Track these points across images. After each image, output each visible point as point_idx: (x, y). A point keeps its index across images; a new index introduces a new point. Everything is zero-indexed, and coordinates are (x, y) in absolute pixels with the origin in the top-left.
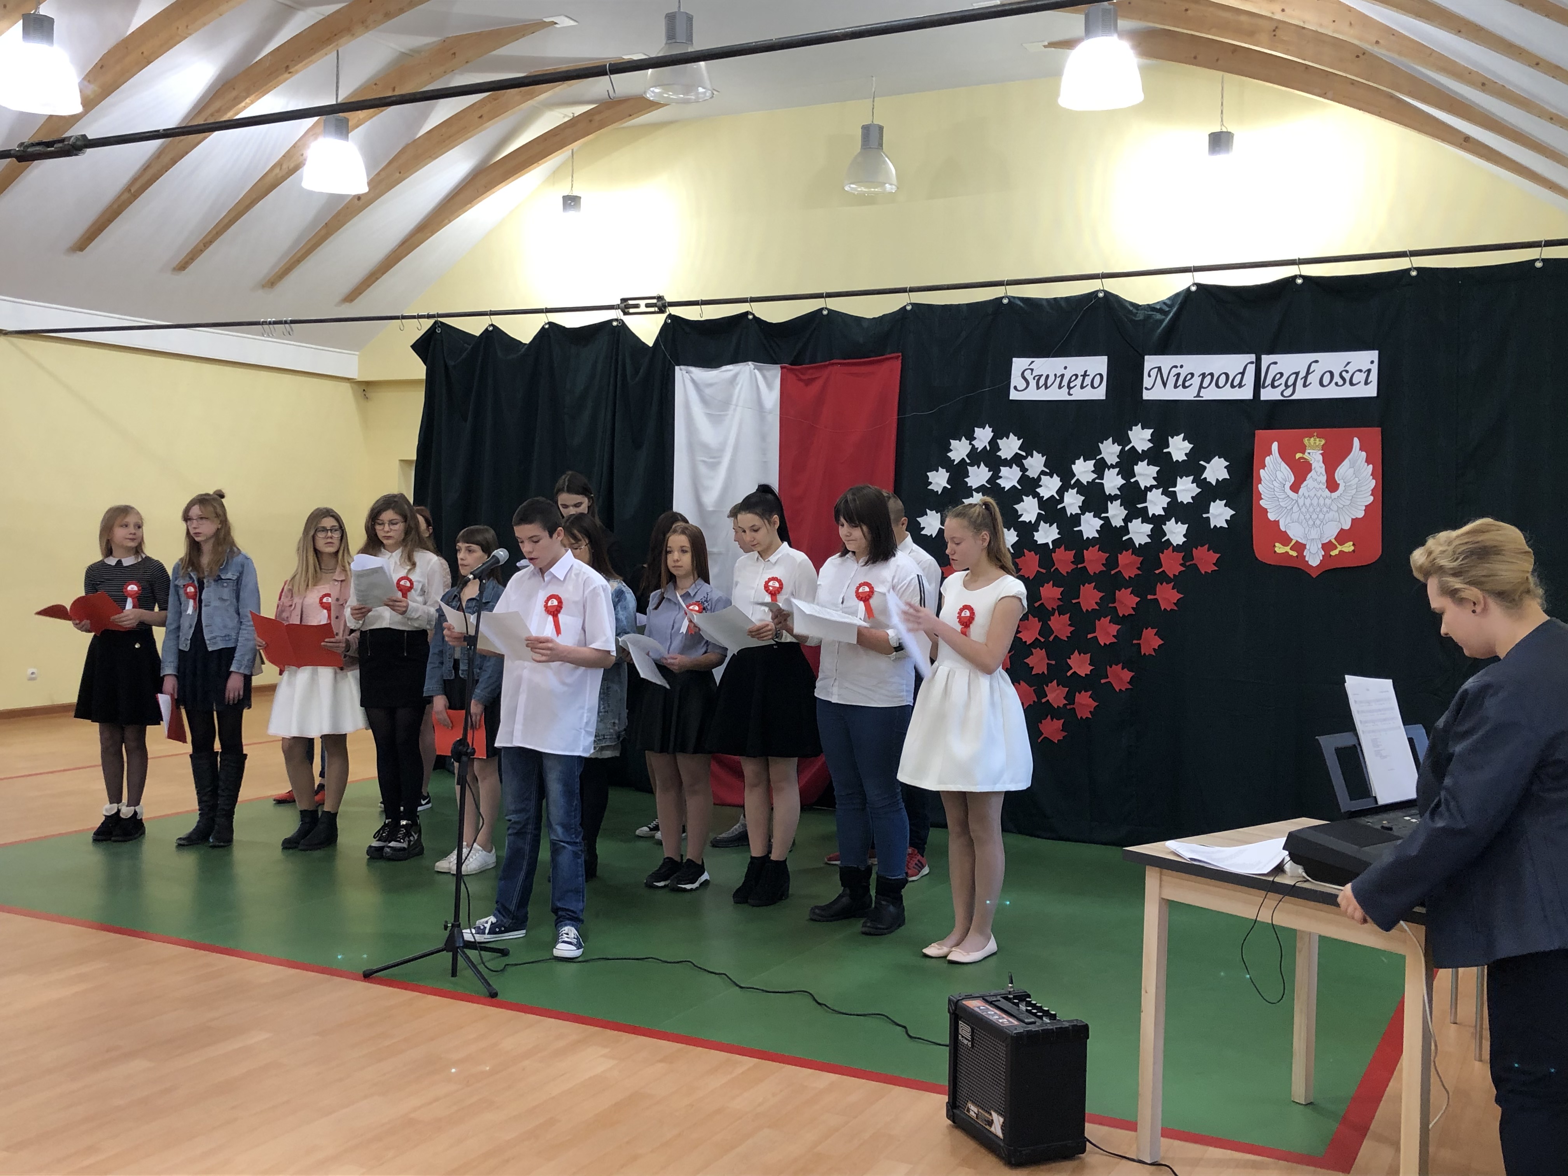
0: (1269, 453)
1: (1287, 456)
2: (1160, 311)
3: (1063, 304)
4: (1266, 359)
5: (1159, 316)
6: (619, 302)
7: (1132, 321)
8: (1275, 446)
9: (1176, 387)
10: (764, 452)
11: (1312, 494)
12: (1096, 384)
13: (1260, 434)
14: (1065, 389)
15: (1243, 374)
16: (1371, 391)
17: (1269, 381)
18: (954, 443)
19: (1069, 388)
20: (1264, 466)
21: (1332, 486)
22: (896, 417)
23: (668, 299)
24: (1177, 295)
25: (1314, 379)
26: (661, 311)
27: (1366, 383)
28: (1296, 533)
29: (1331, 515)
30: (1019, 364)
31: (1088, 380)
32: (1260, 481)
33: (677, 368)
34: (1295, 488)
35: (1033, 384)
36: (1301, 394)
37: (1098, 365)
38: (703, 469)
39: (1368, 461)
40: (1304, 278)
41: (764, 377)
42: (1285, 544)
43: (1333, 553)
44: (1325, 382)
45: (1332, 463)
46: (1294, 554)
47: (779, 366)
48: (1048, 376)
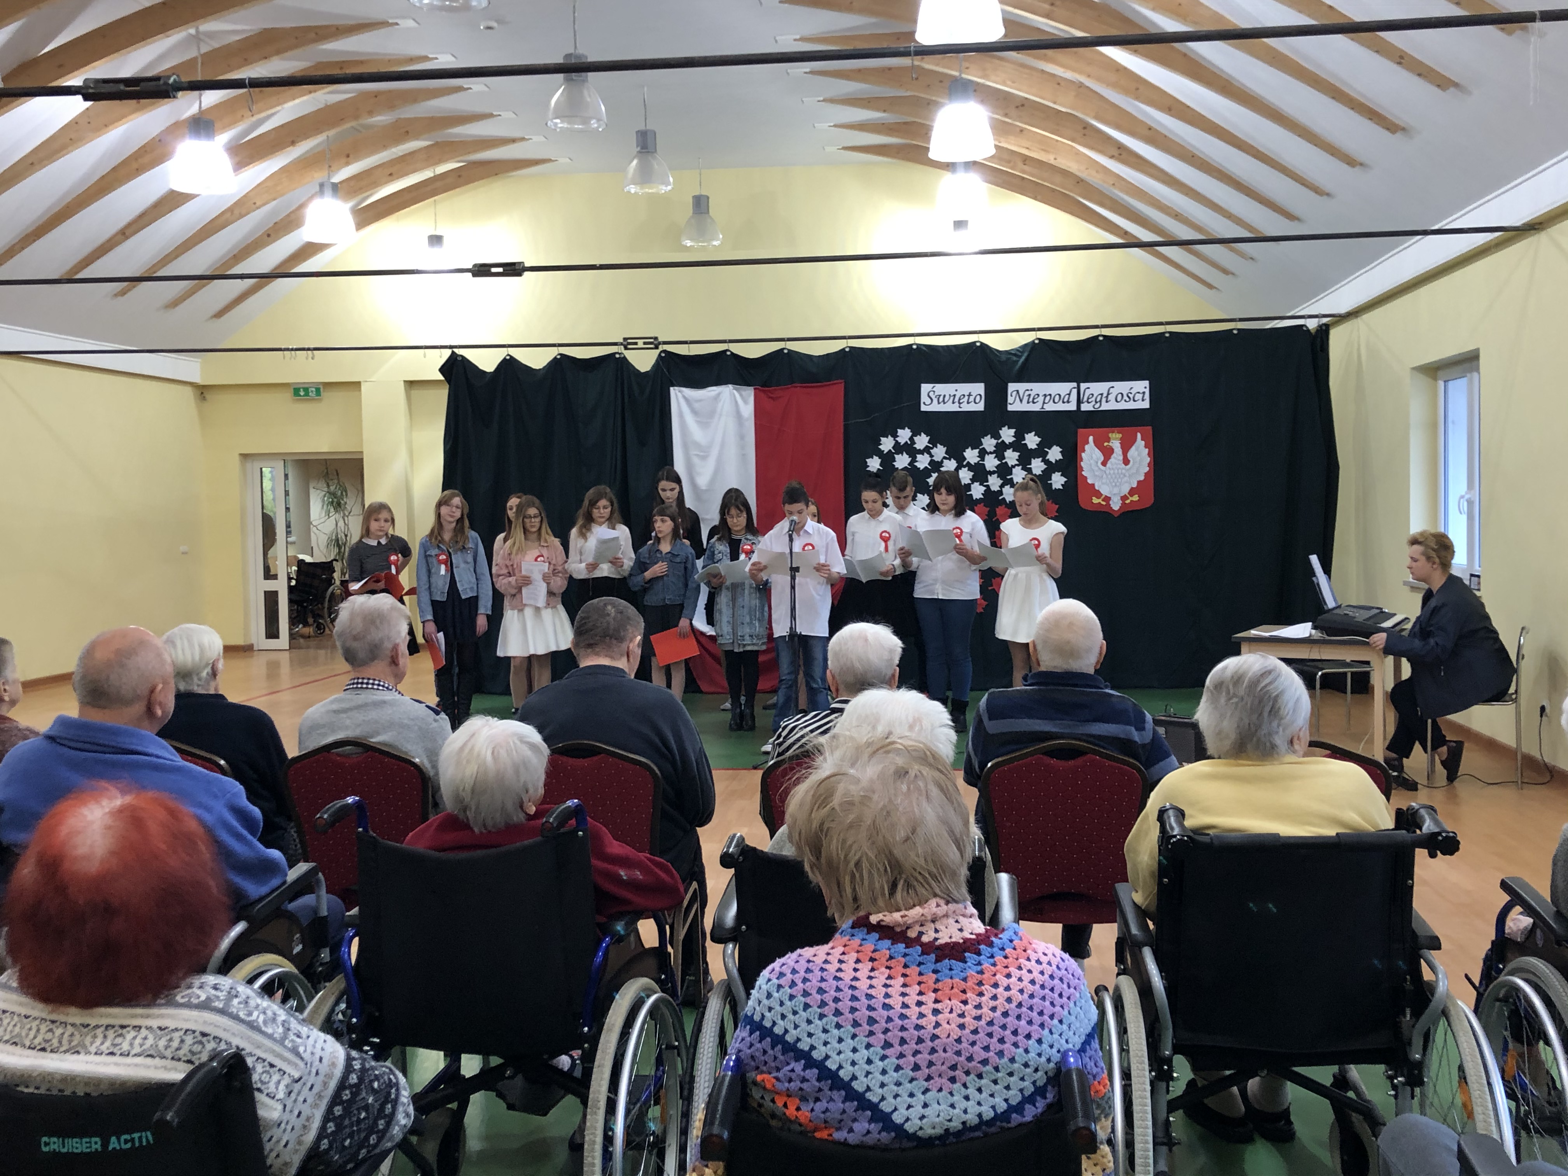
0: (1088, 443)
1: (1099, 445)
2: (1015, 355)
3: (954, 350)
4: (1083, 386)
5: (1015, 358)
6: (622, 341)
7: (999, 361)
8: (1091, 438)
9: (1028, 402)
10: (742, 447)
11: (1114, 467)
12: (977, 400)
13: (1081, 431)
14: (957, 404)
15: (1069, 394)
16: (1146, 405)
17: (1085, 399)
18: (883, 439)
19: (960, 403)
20: (1084, 451)
21: (1126, 461)
22: (842, 424)
23: (660, 340)
24: (1026, 345)
25: (1112, 397)
26: (657, 348)
27: (1143, 400)
28: (1105, 491)
29: (1126, 479)
30: (925, 388)
31: (972, 399)
32: (1082, 460)
33: (671, 388)
34: (1104, 464)
35: (935, 401)
36: (1105, 407)
37: (978, 389)
38: (696, 460)
39: (1146, 447)
40: (1104, 336)
41: (741, 395)
42: (1098, 498)
43: (1128, 502)
44: (1119, 399)
45: (1126, 448)
46: (1104, 503)
47: (752, 388)
48: (944, 396)
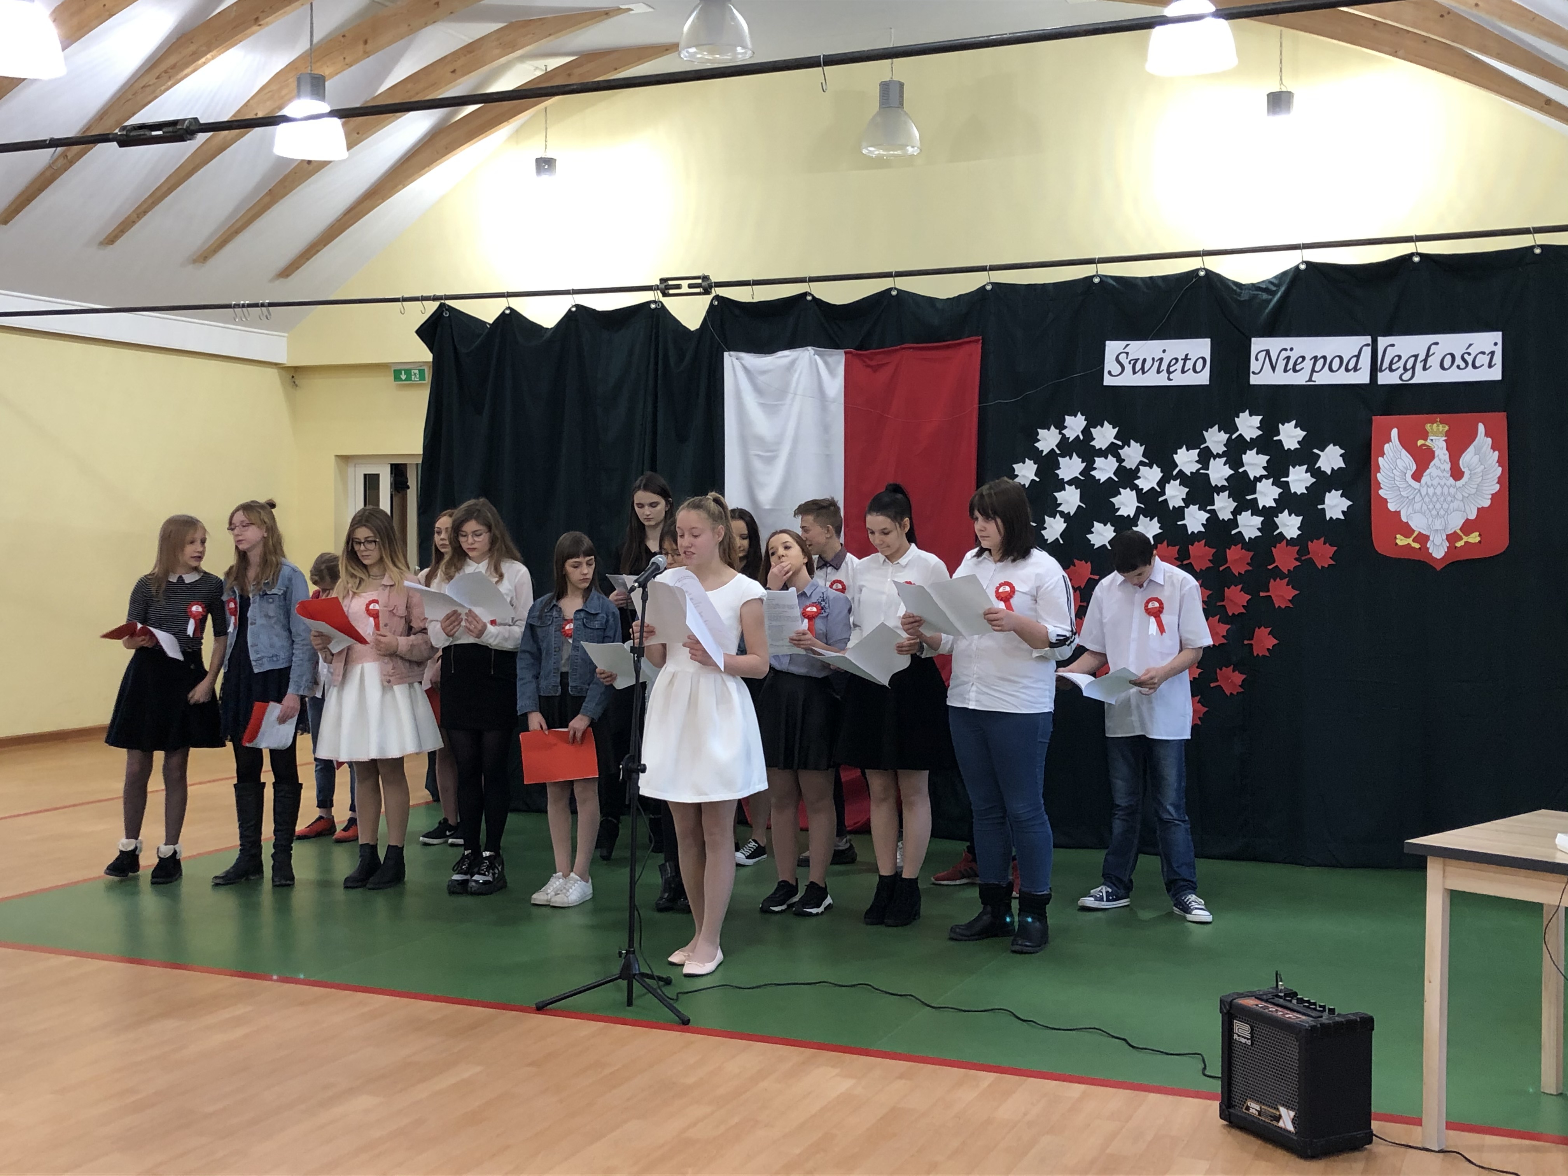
0: (1389, 440)
1: (1407, 443)
2: (1266, 290)
3: (1160, 283)
4: (1383, 342)
5: (1265, 296)
6: (658, 283)
7: (1237, 301)
8: (1394, 432)
9: (1286, 371)
10: (827, 444)
11: (1435, 482)
12: (1198, 369)
13: (1378, 420)
14: (1164, 374)
15: (1358, 357)
16: (1496, 374)
17: (1386, 364)
18: (1042, 433)
19: (1169, 372)
20: (1382, 454)
21: (1457, 473)
22: (976, 406)
23: (714, 279)
24: (1285, 274)
25: (1434, 361)
26: (707, 292)
27: (1490, 366)
28: (1418, 524)
29: (1455, 505)
30: (1113, 348)
31: (1189, 365)
32: (1378, 469)
33: (726, 354)
34: (1417, 476)
35: (1128, 368)
36: (1421, 377)
37: (1201, 348)
38: (758, 464)
39: (1494, 448)
40: (1421, 255)
41: (826, 363)
42: (1407, 536)
43: (1459, 544)
44: (1447, 365)
45: (1454, 451)
46: (1417, 546)
47: (842, 352)
48: (1144, 360)
